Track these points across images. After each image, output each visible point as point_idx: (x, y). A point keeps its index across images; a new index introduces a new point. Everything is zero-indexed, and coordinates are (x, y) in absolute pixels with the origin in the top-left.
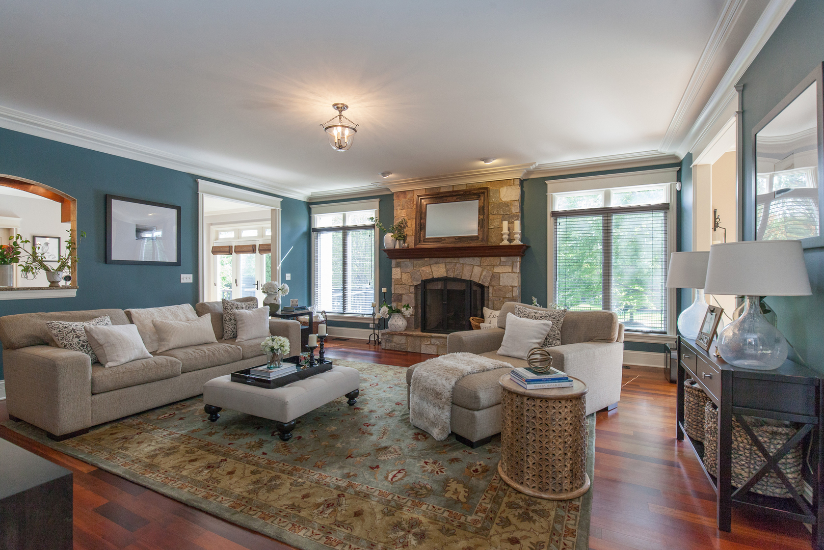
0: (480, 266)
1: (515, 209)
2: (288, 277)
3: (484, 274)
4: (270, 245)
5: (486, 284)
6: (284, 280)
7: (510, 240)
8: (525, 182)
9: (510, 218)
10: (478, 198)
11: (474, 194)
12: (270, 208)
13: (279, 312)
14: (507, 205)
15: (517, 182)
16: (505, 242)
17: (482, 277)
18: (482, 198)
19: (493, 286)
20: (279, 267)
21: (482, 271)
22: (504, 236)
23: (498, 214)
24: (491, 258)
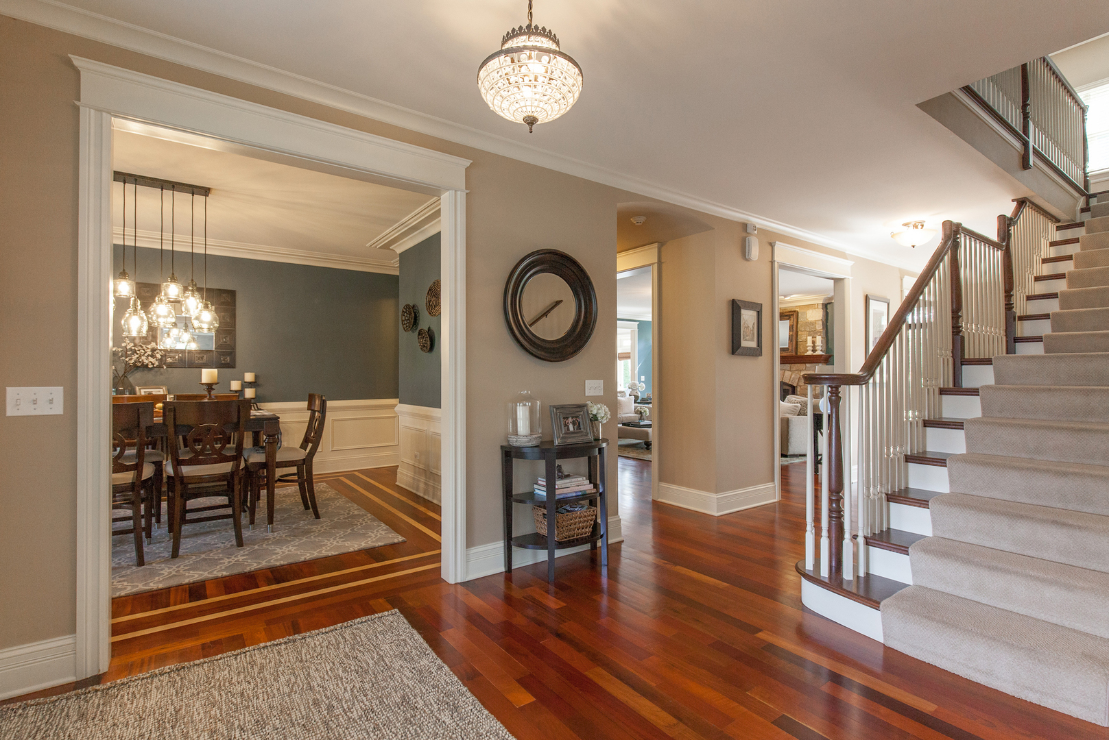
0: (790, 371)
1: (819, 327)
2: (643, 378)
3: (793, 376)
4: (630, 353)
5: (795, 385)
6: (640, 381)
7: (814, 350)
8: (828, 306)
9: (813, 334)
10: (789, 318)
11: (787, 316)
12: (629, 330)
13: (639, 401)
14: (813, 323)
15: (821, 306)
16: (810, 353)
17: (791, 379)
18: (792, 319)
19: (800, 386)
20: (636, 372)
21: (792, 374)
22: (808, 348)
23: (805, 331)
24: (799, 365)
